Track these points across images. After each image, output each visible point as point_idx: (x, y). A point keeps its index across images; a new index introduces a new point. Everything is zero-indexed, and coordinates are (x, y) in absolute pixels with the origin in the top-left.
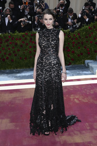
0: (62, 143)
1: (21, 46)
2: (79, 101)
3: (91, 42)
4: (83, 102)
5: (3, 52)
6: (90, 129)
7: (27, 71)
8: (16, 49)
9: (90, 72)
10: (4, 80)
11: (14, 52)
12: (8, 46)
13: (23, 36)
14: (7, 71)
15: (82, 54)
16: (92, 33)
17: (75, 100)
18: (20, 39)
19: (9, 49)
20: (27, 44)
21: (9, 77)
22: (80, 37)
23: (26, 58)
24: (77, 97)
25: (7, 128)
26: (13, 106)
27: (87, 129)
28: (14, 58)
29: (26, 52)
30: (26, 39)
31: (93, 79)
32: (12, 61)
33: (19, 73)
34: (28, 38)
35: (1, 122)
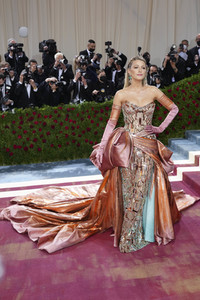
0: (114, 280)
1: (53, 127)
5: (24, 137)
6: (158, 256)
7: (62, 164)
8: (45, 132)
10: (26, 180)
11: (42, 136)
12: (32, 127)
13: (56, 112)
14: (32, 166)
18: (50, 116)
19: (34, 132)
20: (61, 124)
21: (34, 175)
23: (60, 146)
25: (28, 258)
27: (154, 256)
28: (43, 146)
29: (59, 136)
30: (59, 116)
32: (39, 150)
33: (49, 168)
34: (63, 114)
35: (19, 248)
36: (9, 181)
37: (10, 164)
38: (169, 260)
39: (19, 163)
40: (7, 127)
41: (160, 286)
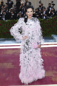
2: (47, 55)
3: (55, 26)
4: (49, 56)
6: (52, 70)
9: (54, 41)
10: (10, 43)
15: (50, 31)
16: (56, 21)
17: (45, 55)
21: (13, 42)
22: (49, 23)
24: (46, 53)
25: (10, 68)
26: (14, 56)
27: (50, 70)
31: (55, 44)
35: (8, 65)
36: (5, 44)
37: (5, 38)
38: (55, 71)
39: (8, 38)
40: (5, 26)
41: (52, 79)
